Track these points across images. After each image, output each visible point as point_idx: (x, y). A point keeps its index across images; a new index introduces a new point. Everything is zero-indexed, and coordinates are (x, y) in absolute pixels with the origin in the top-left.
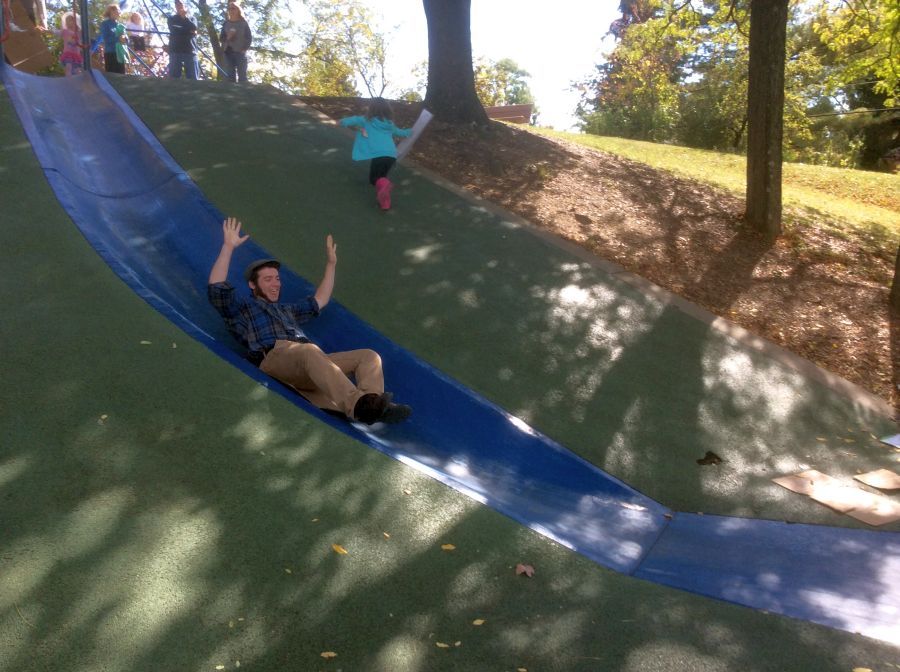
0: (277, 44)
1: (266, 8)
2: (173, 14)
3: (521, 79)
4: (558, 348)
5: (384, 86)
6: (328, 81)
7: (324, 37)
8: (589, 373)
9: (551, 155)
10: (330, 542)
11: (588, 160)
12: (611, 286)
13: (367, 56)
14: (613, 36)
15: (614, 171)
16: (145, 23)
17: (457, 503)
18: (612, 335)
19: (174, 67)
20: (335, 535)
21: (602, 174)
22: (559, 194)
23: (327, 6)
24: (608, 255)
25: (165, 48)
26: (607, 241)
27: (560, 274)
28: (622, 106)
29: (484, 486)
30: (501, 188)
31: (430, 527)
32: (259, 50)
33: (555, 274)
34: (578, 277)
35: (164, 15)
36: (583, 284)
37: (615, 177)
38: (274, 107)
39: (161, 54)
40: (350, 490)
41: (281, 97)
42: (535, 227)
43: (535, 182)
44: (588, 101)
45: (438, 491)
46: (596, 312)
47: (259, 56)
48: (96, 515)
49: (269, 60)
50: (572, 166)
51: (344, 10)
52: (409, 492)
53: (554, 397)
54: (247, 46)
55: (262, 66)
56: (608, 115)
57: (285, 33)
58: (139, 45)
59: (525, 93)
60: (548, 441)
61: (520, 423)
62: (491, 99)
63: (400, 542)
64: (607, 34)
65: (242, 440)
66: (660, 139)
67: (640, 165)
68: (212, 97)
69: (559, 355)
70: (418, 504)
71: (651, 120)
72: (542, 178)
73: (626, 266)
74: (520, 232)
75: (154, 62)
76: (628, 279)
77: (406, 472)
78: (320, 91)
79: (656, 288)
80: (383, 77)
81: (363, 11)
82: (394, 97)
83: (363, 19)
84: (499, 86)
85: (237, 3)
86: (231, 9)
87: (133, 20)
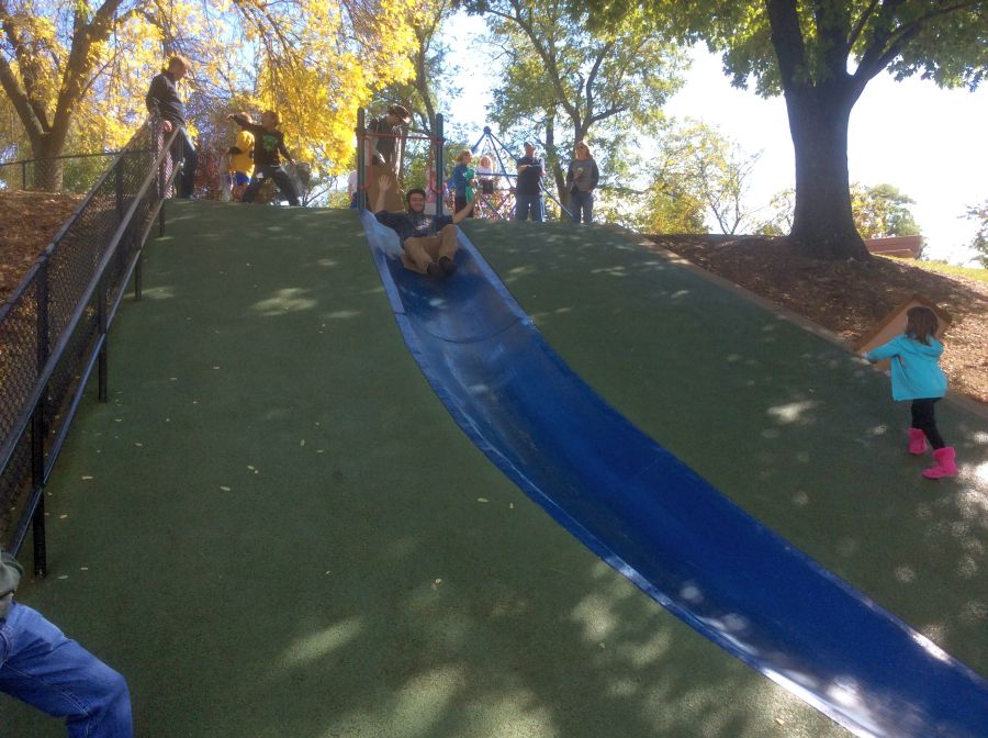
0: (622, 181)
1: (613, 144)
5: (738, 220)
6: (675, 217)
7: (672, 171)
13: (719, 188)
22: (966, 344)
23: (678, 139)
25: (512, 190)
27: (973, 447)
29: (880, 724)
32: (604, 187)
33: (967, 445)
35: (513, 157)
38: (621, 247)
41: (627, 237)
45: (820, 727)
47: (604, 194)
48: (425, 697)
49: (614, 198)
50: (982, 309)
51: (695, 142)
52: (781, 722)
53: (974, 611)
55: (607, 205)
57: (632, 170)
61: (928, 644)
62: (867, 231)
68: (558, 239)
69: (978, 554)
75: (501, 204)
78: (667, 228)
80: (737, 209)
81: (717, 141)
82: (749, 232)
83: (716, 149)
84: (876, 215)
85: (585, 142)
86: (578, 148)
87: (483, 165)
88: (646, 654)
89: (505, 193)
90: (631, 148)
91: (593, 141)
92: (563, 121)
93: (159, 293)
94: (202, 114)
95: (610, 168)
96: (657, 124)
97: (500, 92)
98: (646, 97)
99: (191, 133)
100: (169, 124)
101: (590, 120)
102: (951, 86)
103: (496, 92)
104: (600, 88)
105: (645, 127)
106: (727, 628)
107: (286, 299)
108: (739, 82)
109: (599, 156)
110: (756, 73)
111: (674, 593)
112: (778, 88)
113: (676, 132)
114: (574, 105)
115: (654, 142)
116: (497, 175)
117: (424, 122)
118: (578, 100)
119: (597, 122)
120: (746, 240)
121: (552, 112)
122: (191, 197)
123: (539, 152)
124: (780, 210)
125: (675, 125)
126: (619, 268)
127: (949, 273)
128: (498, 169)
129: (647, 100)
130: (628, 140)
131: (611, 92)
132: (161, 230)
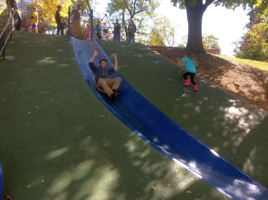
0: (143, 31)
1: (141, 21)
2: (115, 22)
3: (216, 41)
4: (227, 128)
5: (173, 43)
6: (157, 41)
7: (157, 29)
8: (238, 137)
9: (226, 64)
10: (151, 185)
11: (239, 66)
12: (246, 108)
13: (169, 34)
14: (247, 28)
15: (247, 70)
16: (108, 25)
17: (192, 177)
18: (246, 125)
19: (115, 38)
20: (153, 183)
21: (243, 71)
22: (229, 77)
23: (158, 20)
24: (245, 98)
25: (112, 32)
26: (245, 93)
27: (228, 103)
28: (249, 50)
29: (201, 172)
30: (209, 74)
31: (183, 184)
32: (138, 33)
33: (227, 103)
34: (235, 104)
35: (113, 23)
36: (237, 107)
37: (248, 72)
38: (142, 49)
39: (112, 34)
40: (158, 168)
41: (144, 46)
42: (220, 87)
43: (221, 73)
44: (238, 48)
45: (186, 173)
46: (241, 116)
47: (138, 34)
48: (84, 167)
49: (141, 36)
50: (233, 68)
51: (163, 21)
52: (176, 171)
53: (226, 144)
54: (135, 32)
55: (139, 37)
56: (245, 52)
57: (146, 28)
58: (106, 31)
59: (217, 45)
60: (224, 159)
61: (214, 152)
62: (206, 47)
63: (173, 188)
64: (245, 27)
65: (127, 148)
66: (263, 60)
67: (256, 69)
68: (125, 46)
69: (228, 130)
70: (180, 176)
71: (259, 54)
72: (223, 72)
73: (252, 102)
74: (216, 89)
75: (109, 36)
76: (252, 106)
77: (176, 164)
78: (154, 44)
79: (262, 110)
80: (173, 40)
81: (168, 21)
82: (176, 46)
83: (168, 23)
84: (209, 43)
85: (133, 19)
86: (131, 21)
87: (104, 24)
88: (143, 155)
89: (111, 33)
90: (146, 22)
91: (135, 19)
92: (127, 13)
93: (10, 58)
94: (23, 7)
95: (140, 27)
96: (153, 16)
97: (110, 4)
98: (150, 8)
99: (20, 12)
100: (13, 9)
101: (135, 13)
102: (229, 9)
103: (109, 4)
104: (137, 4)
105: (150, 16)
106: (164, 148)
107: (47, 60)
108: (175, 5)
109: (137, 24)
110: (179, 3)
111: (151, 140)
112: (185, 7)
113: (158, 18)
114: (130, 9)
115: (152, 20)
116: (109, 28)
117: (88, 11)
118: (131, 7)
119: (136, 14)
120: (175, 48)
121: (124, 11)
122: (20, 30)
123: (120, 22)
124: (184, 41)
125: (157, 16)
126: (141, 55)
127: (226, 58)
128: (109, 26)
129: (150, 9)
130: (145, 19)
131: (140, 6)
132: (10, 40)
